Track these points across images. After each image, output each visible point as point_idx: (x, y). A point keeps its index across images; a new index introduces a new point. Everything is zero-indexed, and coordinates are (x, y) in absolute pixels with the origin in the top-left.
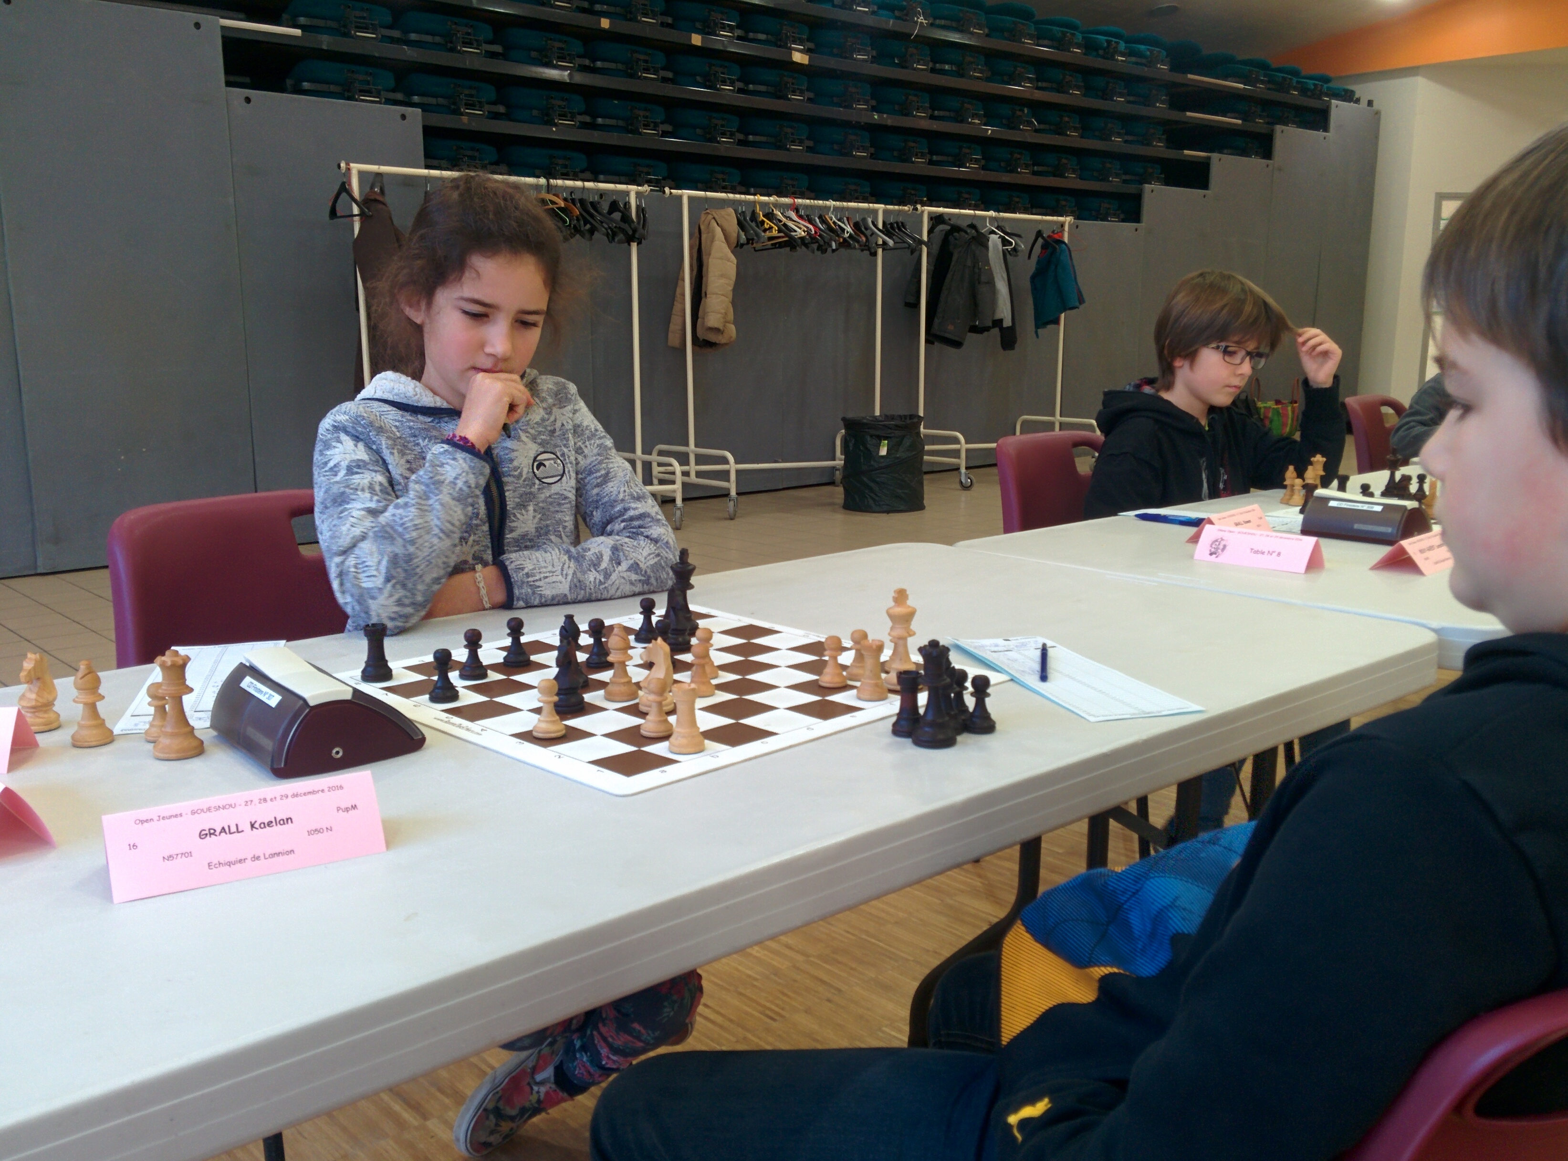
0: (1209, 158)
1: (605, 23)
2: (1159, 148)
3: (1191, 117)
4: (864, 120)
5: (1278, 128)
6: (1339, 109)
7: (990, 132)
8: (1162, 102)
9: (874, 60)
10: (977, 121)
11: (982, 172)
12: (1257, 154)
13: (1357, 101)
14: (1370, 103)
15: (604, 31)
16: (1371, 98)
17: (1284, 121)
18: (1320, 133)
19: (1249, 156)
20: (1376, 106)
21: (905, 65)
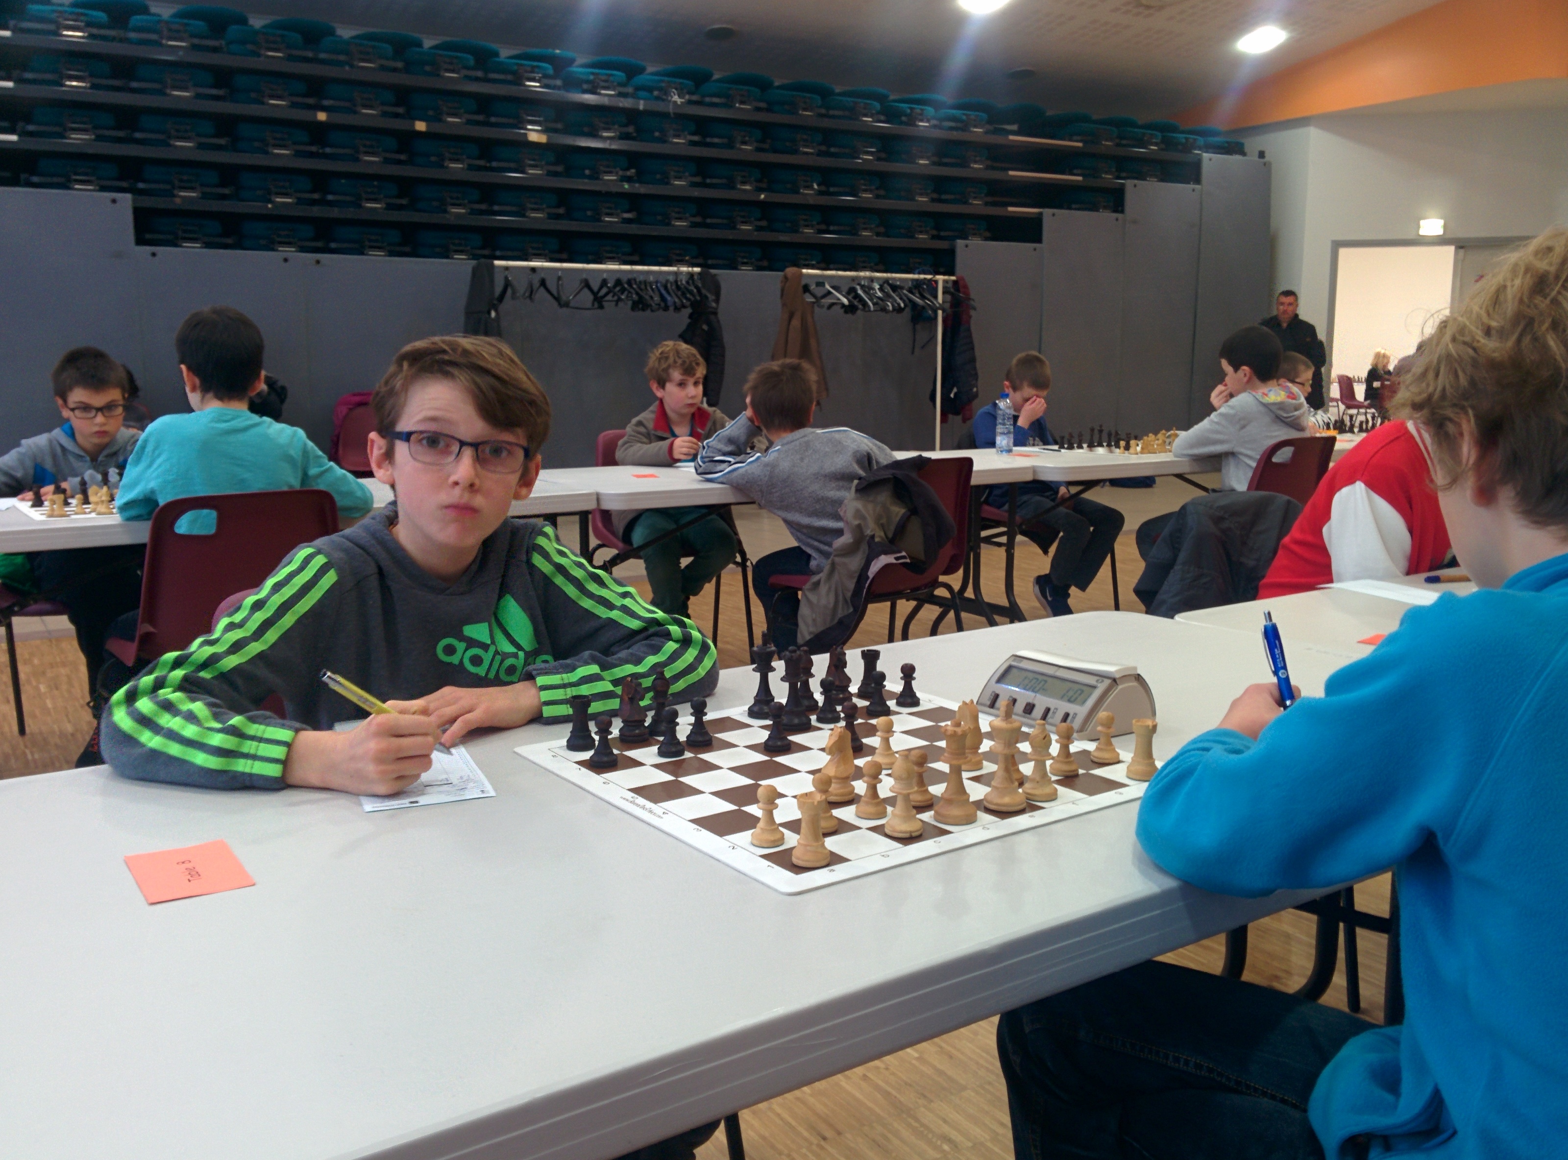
0: (1041, 214)
1: (322, 116)
2: (977, 205)
3: (1014, 176)
4: (614, 189)
5: (1129, 183)
6: (1210, 161)
7: (760, 196)
8: (977, 163)
9: (624, 136)
10: (748, 187)
11: (756, 233)
12: (1105, 208)
13: (1244, 154)
14: (1262, 155)
15: (321, 123)
16: (1262, 149)
17: (1141, 177)
18: (1192, 186)
19: (1097, 210)
20: (1268, 158)
21: (663, 140)
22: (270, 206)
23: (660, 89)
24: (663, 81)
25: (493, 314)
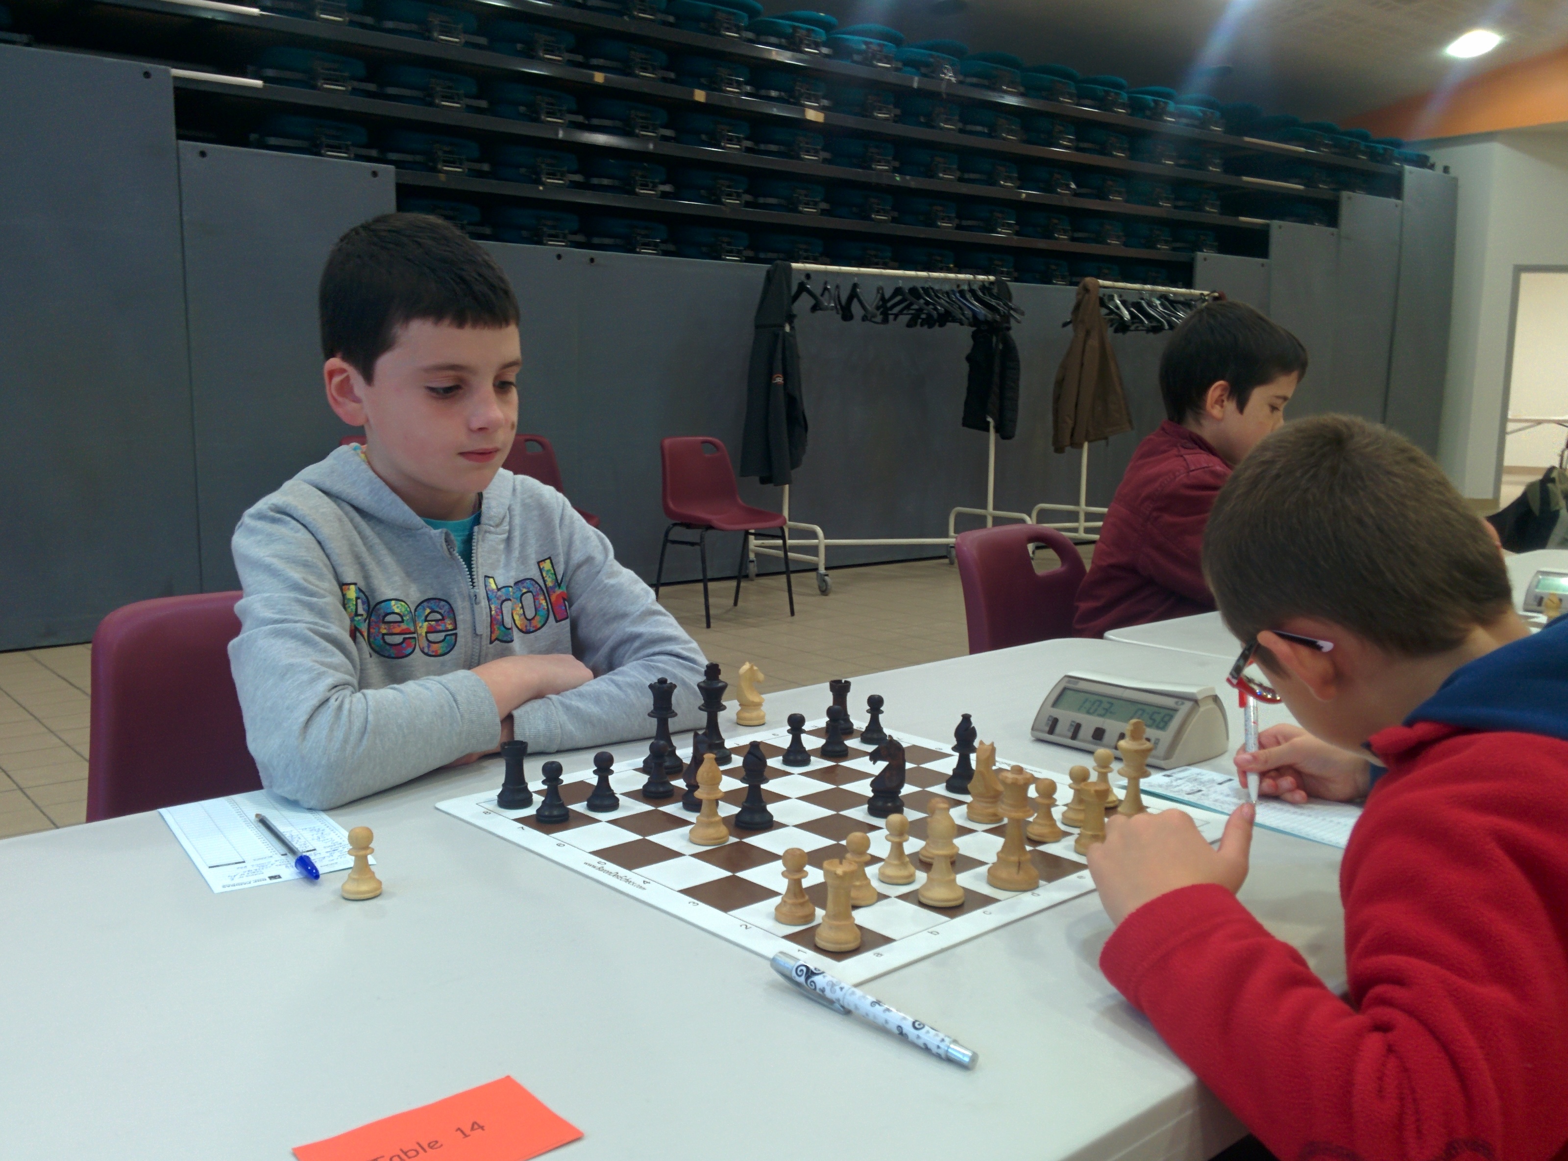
0: (1268, 225)
1: (599, 78)
2: (1212, 213)
3: (1247, 182)
4: (885, 181)
5: (1345, 194)
6: (1411, 174)
7: (1024, 195)
8: (1215, 166)
9: (897, 119)
10: (1009, 184)
11: (1015, 237)
12: (1321, 221)
13: (1432, 167)
14: (1446, 169)
15: (598, 86)
16: (1448, 164)
17: (1351, 187)
18: (1393, 201)
19: (1313, 224)
20: (1453, 172)
21: (930, 124)
22: (541, 188)
23: (927, 65)
24: (931, 56)
25: (787, 328)
